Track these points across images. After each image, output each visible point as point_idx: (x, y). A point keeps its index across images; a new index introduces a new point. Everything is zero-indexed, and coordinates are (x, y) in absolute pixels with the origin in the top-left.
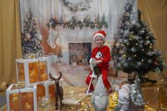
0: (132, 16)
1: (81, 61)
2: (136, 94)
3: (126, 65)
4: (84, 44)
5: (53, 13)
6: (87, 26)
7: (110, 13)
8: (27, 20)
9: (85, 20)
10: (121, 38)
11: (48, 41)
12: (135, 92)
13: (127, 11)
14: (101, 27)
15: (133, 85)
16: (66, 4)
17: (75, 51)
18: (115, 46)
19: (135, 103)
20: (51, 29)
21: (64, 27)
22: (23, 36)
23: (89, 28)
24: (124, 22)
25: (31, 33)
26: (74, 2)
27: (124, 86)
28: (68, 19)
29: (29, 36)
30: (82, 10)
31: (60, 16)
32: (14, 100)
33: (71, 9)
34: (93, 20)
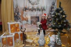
0: (54, 7)
1: (35, 23)
2: (58, 40)
3: (53, 26)
4: (36, 17)
5: (25, 5)
6: (38, 10)
7: (46, 6)
8: (16, 8)
9: (37, 8)
10: (50, 15)
11: (23, 16)
12: (58, 39)
13: (53, 5)
14: (43, 11)
15: (57, 35)
16: (30, 2)
17: (33, 19)
18: (48, 18)
19: (58, 44)
20: (24, 11)
21: (29, 10)
22: (15, 14)
23: (38, 11)
24: (51, 9)
25: (17, 13)
26: (33, 1)
27: (52, 36)
28: (31, 8)
29: (16, 14)
30: (36, 4)
31: (28, 7)
32: (4, 41)
33: (32, 4)
34: (40, 8)
